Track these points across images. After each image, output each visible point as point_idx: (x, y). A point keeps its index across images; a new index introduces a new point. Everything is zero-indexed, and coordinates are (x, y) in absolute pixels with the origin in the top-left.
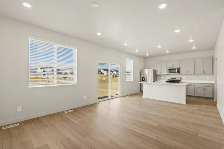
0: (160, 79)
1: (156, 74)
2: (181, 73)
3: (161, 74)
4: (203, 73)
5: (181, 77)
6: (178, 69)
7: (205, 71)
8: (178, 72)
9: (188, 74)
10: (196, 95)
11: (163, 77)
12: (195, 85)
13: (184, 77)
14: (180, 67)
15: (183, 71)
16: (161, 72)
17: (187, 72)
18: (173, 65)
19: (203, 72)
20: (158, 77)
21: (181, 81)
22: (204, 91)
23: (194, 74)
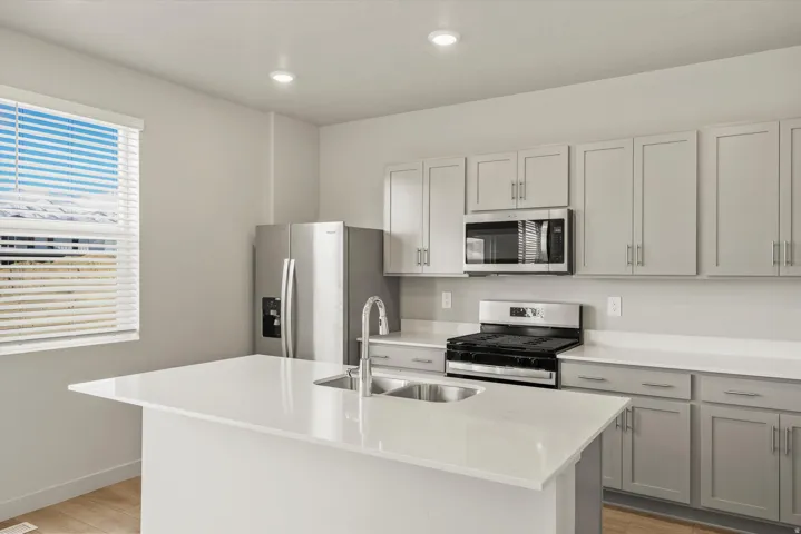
0: (429, 317)
1: (391, 268)
2: (580, 268)
3: (426, 271)
4: (770, 270)
5: (585, 301)
6: (560, 222)
7: (791, 246)
8: (554, 253)
9: (639, 270)
10: (706, 502)
11: (445, 300)
12: (706, 390)
13: (609, 305)
14: (577, 206)
15: (597, 244)
16: (424, 256)
17: (637, 254)
18: (519, 190)
19: (777, 262)
20: (408, 301)
21: (590, 335)
22: (786, 463)
23: (697, 275)
